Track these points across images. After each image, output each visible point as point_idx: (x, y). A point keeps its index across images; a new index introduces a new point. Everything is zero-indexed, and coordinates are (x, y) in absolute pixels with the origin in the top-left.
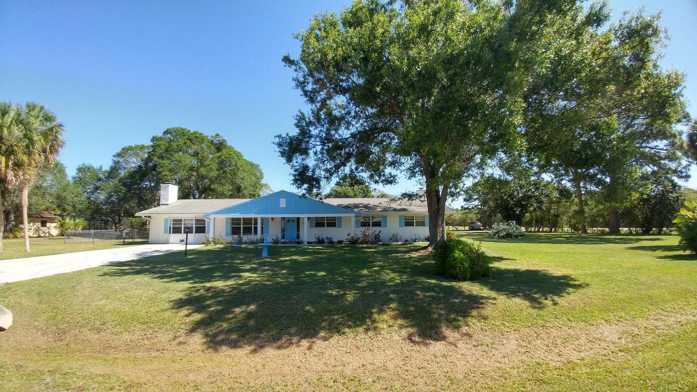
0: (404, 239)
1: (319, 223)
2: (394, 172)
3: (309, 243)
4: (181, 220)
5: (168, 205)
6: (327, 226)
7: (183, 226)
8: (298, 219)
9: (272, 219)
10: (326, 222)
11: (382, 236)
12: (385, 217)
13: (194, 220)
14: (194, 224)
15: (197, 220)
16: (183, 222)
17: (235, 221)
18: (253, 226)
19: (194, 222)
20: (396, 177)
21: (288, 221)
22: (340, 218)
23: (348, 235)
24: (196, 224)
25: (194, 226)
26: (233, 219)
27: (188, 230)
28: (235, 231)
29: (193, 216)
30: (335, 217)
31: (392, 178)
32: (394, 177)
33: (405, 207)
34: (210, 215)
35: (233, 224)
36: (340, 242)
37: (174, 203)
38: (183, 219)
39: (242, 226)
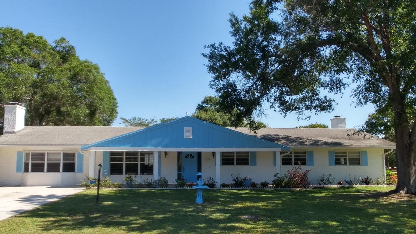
0: (337, 181)
1: (227, 160)
2: (331, 96)
3: (224, 186)
4: (43, 154)
5: (14, 133)
6: (237, 164)
7: (46, 162)
8: (199, 154)
9: (166, 153)
10: (235, 158)
11: (310, 177)
12: (311, 153)
13: (62, 155)
14: (62, 160)
15: (65, 154)
16: (46, 157)
17: (115, 157)
18: (139, 163)
19: (62, 157)
20: (333, 103)
21: (186, 157)
22: (254, 153)
23: (275, 176)
24: (64, 159)
25: (62, 163)
26: (113, 154)
27: (53, 168)
28: (115, 170)
29: (60, 149)
30: (248, 153)
31: (327, 104)
32: (329, 101)
33: (338, 141)
34: (90, 147)
35: (112, 160)
36: (264, 185)
37: (21, 131)
38: (46, 152)
39: (124, 163)
